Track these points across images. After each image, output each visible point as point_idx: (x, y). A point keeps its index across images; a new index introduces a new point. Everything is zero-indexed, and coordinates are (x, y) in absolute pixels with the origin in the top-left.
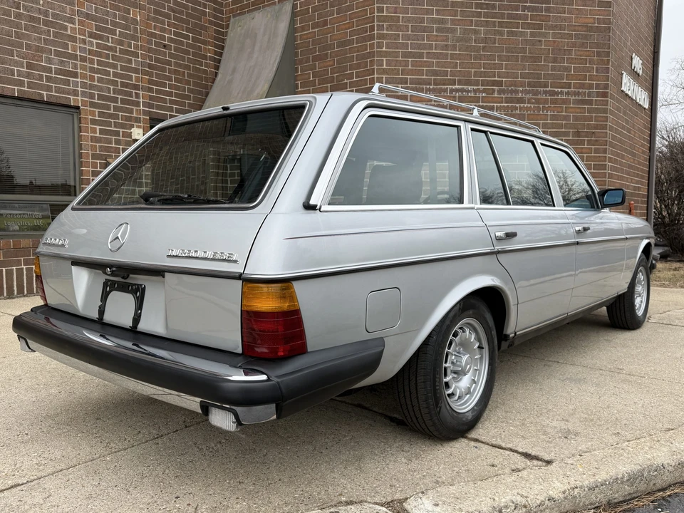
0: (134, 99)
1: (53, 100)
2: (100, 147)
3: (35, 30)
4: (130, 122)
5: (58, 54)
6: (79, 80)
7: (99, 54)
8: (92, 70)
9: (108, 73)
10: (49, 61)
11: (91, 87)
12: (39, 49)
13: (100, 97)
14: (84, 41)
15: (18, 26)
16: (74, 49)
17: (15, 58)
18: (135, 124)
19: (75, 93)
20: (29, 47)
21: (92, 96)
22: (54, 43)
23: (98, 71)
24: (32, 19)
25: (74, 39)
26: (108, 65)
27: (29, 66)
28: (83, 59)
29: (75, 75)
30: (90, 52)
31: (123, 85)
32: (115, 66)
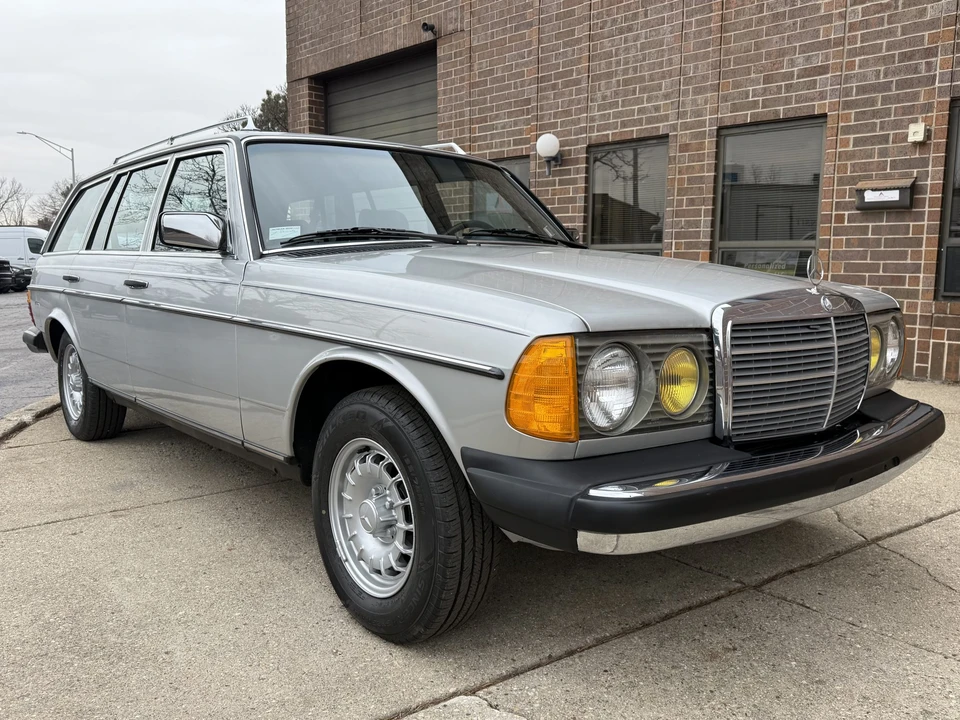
0: (924, 74)
1: (791, 115)
2: (853, 165)
3: (777, 30)
4: (910, 114)
5: (804, 49)
6: (829, 75)
7: (866, 24)
8: (853, 53)
9: (879, 48)
10: (792, 63)
11: (848, 79)
12: (782, 53)
13: (861, 90)
14: (843, 16)
15: (758, 34)
16: (827, 32)
17: (753, 75)
18: (920, 116)
19: (822, 96)
20: (769, 55)
21: (848, 92)
22: (799, 37)
23: (862, 51)
24: (776, 17)
25: (828, 19)
26: (879, 35)
27: (767, 80)
28: (840, 42)
29: (823, 70)
30: (853, 27)
31: (905, 57)
32: (891, 33)
